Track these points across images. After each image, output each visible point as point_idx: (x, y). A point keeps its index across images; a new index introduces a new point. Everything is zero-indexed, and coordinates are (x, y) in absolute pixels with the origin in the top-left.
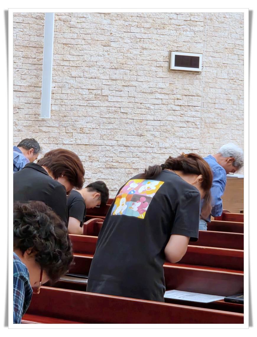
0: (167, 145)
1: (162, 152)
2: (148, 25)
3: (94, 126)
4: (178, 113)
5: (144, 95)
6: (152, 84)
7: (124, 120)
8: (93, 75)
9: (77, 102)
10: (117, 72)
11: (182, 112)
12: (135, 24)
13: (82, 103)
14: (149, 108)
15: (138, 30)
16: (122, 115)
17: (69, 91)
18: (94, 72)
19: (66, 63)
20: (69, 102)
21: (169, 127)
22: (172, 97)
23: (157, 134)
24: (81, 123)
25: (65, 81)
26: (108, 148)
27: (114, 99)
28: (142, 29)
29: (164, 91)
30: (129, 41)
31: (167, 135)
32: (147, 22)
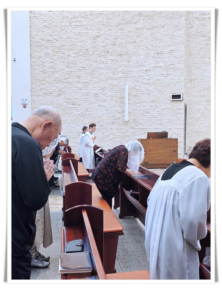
0: (171, 128)
1: (169, 130)
2: (163, 85)
3: (145, 122)
4: (175, 116)
5: (162, 111)
6: (165, 107)
7: (155, 120)
8: (144, 105)
9: (139, 115)
10: (153, 103)
11: (176, 116)
12: (159, 85)
13: (141, 115)
14: (164, 115)
15: (160, 88)
16: (155, 118)
17: (136, 111)
18: (145, 104)
19: (135, 102)
20: (137, 115)
21: (172, 121)
22: (172, 110)
23: (167, 124)
24: (141, 121)
25: (135, 108)
26: (150, 129)
27: (152, 113)
28: (161, 87)
29: (169, 109)
30: (157, 92)
31: (171, 124)
32: (163, 84)
